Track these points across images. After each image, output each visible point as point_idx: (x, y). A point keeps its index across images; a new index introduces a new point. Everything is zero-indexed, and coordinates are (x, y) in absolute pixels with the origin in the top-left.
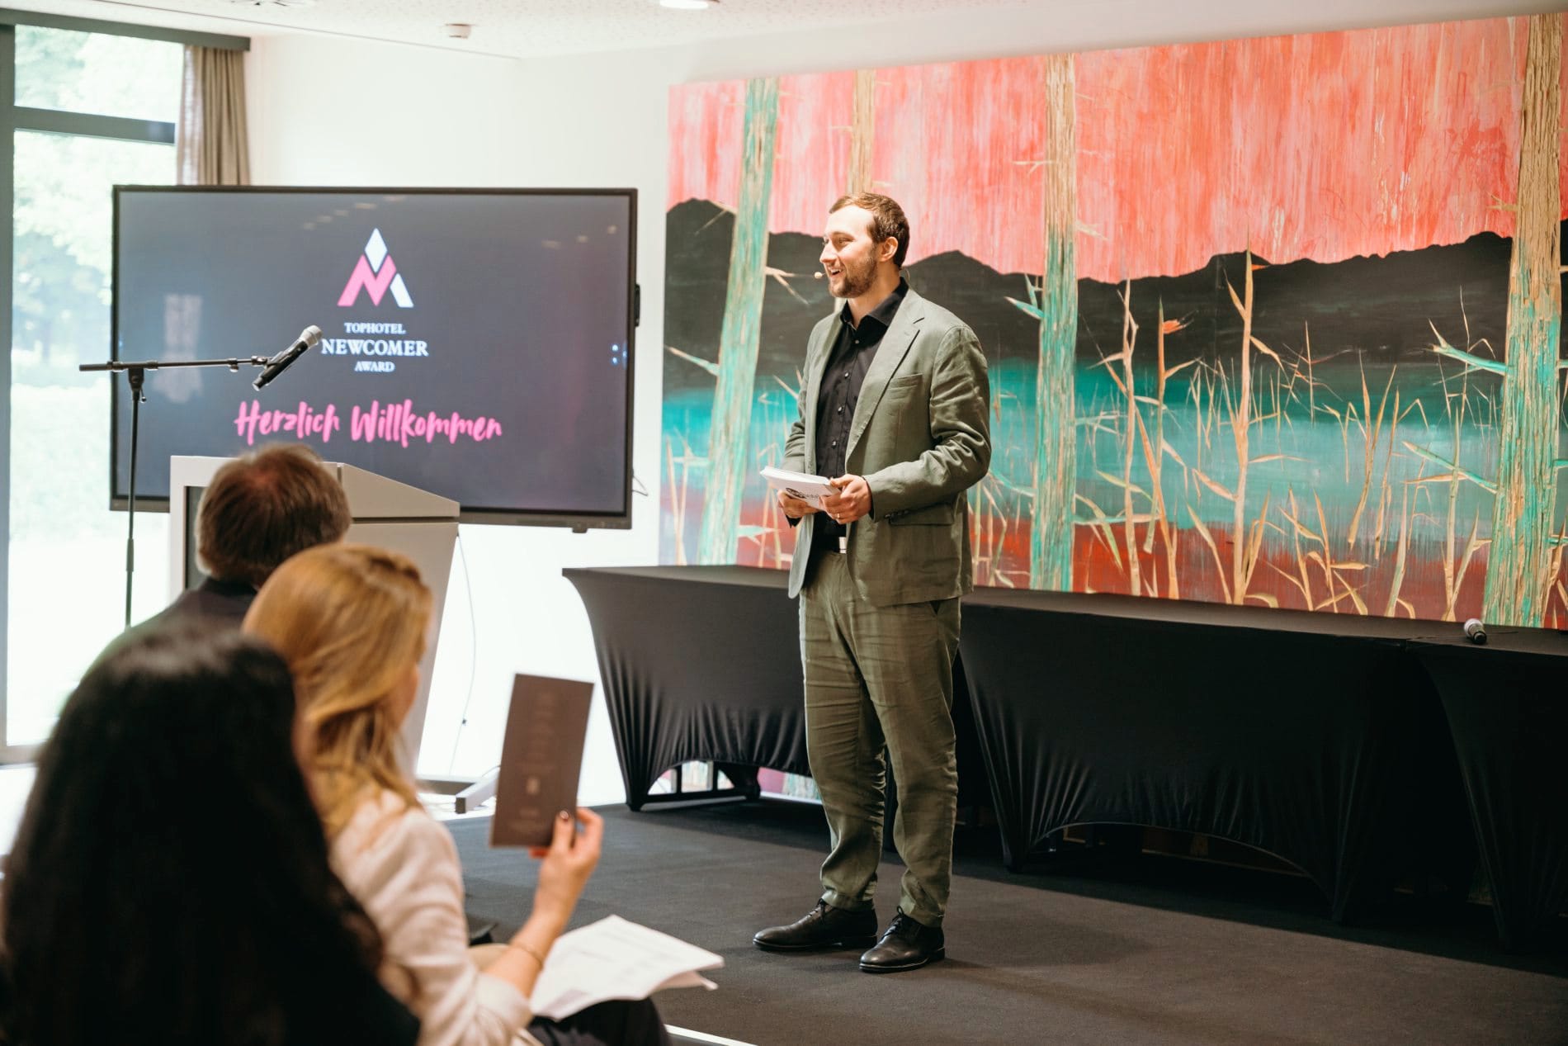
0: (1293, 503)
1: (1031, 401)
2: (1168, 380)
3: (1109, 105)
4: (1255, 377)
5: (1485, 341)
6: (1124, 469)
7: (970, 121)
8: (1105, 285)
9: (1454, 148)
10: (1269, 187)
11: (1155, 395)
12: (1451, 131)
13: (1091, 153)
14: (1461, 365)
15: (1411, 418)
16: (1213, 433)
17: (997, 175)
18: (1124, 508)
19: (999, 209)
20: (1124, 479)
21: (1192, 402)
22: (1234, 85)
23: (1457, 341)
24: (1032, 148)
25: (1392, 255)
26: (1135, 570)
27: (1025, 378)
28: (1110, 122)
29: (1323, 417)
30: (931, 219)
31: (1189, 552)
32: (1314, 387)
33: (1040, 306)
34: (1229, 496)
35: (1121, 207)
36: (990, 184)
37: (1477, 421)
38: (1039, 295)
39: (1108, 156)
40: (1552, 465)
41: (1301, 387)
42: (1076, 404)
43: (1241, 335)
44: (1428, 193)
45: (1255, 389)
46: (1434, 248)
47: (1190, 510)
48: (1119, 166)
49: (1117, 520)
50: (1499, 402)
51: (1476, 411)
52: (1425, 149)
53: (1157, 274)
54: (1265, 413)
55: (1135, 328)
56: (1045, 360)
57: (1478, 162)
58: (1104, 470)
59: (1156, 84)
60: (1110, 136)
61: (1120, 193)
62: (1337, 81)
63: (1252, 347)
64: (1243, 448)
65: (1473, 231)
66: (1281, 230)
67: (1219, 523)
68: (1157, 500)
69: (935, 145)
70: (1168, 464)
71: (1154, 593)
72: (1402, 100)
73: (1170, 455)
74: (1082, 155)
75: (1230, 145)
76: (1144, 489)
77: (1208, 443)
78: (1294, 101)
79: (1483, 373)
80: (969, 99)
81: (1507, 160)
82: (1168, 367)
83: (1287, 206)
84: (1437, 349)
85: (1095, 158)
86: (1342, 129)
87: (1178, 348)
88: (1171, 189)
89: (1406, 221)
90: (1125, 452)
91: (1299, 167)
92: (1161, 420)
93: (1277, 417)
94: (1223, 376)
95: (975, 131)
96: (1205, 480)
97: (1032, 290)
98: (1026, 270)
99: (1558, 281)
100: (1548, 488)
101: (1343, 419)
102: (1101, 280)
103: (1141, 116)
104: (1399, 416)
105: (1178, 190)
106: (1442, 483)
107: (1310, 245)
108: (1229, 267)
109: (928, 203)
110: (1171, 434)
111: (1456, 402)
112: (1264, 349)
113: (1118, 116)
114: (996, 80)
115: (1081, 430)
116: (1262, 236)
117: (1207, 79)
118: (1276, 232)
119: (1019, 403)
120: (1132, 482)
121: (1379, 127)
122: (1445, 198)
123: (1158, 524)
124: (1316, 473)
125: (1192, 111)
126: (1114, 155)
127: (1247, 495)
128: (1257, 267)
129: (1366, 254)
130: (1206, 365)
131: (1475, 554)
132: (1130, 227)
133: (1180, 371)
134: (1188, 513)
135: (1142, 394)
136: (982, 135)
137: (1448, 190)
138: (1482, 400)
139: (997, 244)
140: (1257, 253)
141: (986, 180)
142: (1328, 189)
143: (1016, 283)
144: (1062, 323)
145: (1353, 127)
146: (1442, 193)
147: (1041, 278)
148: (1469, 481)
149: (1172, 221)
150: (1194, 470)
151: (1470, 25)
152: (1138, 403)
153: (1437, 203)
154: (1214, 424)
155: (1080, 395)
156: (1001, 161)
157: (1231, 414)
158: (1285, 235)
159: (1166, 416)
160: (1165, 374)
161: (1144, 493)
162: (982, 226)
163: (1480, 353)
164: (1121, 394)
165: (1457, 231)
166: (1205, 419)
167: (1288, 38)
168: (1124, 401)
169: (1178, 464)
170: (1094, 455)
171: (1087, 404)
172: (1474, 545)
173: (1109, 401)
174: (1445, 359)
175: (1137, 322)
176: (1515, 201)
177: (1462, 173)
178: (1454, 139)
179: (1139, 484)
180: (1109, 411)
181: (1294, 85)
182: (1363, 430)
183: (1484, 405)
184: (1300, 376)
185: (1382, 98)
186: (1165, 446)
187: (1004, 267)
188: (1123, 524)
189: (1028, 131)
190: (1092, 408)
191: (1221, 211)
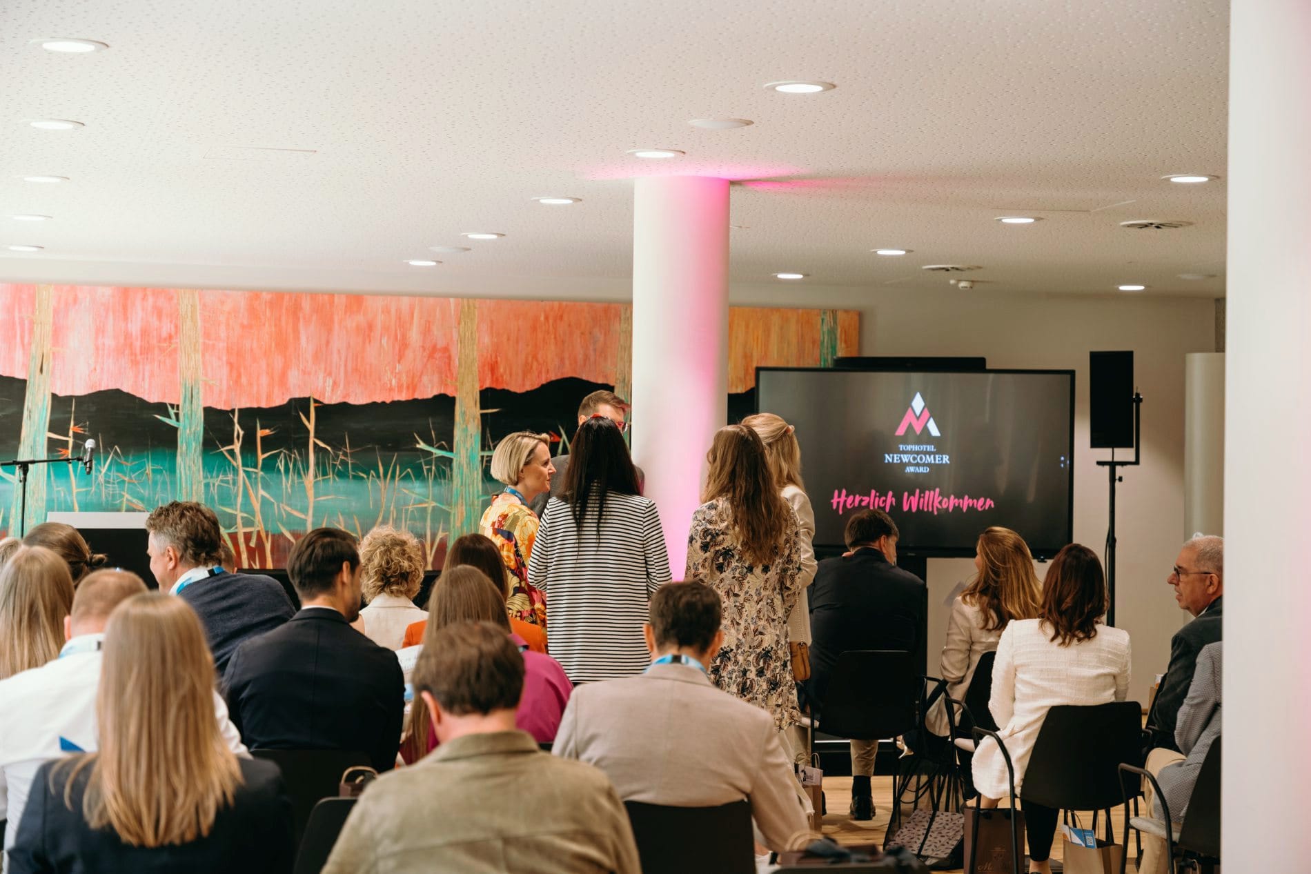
0: (341, 518)
1: (173, 470)
2: (264, 460)
3: (222, 318)
4: (317, 458)
5: (444, 443)
6: (236, 505)
7: (126, 319)
8: (221, 411)
9: (425, 354)
10: (323, 366)
11: (256, 467)
12: (423, 347)
13: (211, 343)
14: (431, 454)
15: (406, 478)
16: (293, 486)
17: (146, 350)
18: (236, 524)
19: (147, 368)
20: (236, 510)
21: (279, 471)
22: (301, 315)
23: (429, 442)
24: (170, 337)
25: (393, 403)
26: (244, 556)
27: (168, 458)
28: (223, 327)
29: (356, 477)
30: (98, 370)
31: (278, 546)
32: (352, 464)
33: (178, 420)
34: (303, 516)
35: (231, 370)
36: (141, 354)
37: (440, 478)
38: (177, 415)
39: (222, 345)
40: (478, 498)
41: (344, 463)
42: (204, 471)
43: (308, 438)
44: (412, 374)
45: (317, 464)
46: (415, 400)
47: (279, 525)
48: (229, 351)
49: (232, 530)
50: (451, 470)
51: (439, 474)
52: (409, 354)
53: (255, 406)
54: (323, 475)
55: (242, 433)
56: (181, 448)
57: (437, 362)
58: (223, 505)
59: (252, 311)
60: (223, 334)
61: (230, 364)
62: (360, 319)
63: (315, 444)
64: (311, 493)
65: (435, 393)
66: (330, 387)
67: (297, 530)
68: (258, 518)
69: (100, 331)
70: (264, 502)
71: (257, 566)
72: (396, 331)
73: (265, 497)
74: (204, 344)
75: (299, 344)
76: (249, 514)
77: (289, 490)
78: (336, 326)
79: (443, 457)
80: (125, 308)
81: (452, 362)
82: (263, 453)
83: (333, 375)
84: (418, 446)
85: (213, 345)
86: (364, 342)
87: (268, 443)
88: (263, 364)
89: (400, 387)
90: (236, 496)
91: (340, 358)
92: (259, 479)
93: (330, 478)
94: (298, 458)
95: (129, 325)
96: (288, 509)
97: (172, 412)
98: (167, 401)
99: (479, 417)
100: (476, 508)
101: (368, 478)
102: (219, 408)
103: (243, 326)
104: (399, 475)
105: (268, 365)
106: (422, 508)
107: (348, 395)
108: (301, 404)
109: (96, 362)
110: (266, 486)
111: (429, 470)
112: (322, 444)
113: (228, 325)
114: (144, 298)
115: (207, 485)
116: (319, 388)
117: (284, 311)
118: (327, 388)
119: (164, 472)
120: (241, 511)
121: (384, 341)
122: (420, 377)
123: (259, 532)
124: (353, 504)
125: (275, 325)
126: (225, 344)
127: (314, 516)
128: (317, 405)
129: (379, 400)
130: (287, 452)
131: (441, 539)
132: (237, 381)
133: (271, 455)
134: (278, 526)
135: (248, 466)
136: (135, 328)
137: (422, 374)
138: (443, 469)
139: (147, 386)
140: (317, 398)
141: (138, 352)
142: (356, 370)
143: (162, 408)
144: (193, 430)
145: (370, 341)
146: (419, 374)
147: (178, 406)
148: (437, 506)
149: (264, 380)
150: (281, 505)
151: (431, 300)
152: (245, 471)
153: (416, 379)
154: (293, 481)
155: (206, 468)
156: (148, 342)
157: (303, 476)
158: (333, 390)
159: (263, 478)
160: (261, 457)
161: (249, 516)
162: (136, 377)
163: (441, 448)
164: (233, 467)
165: (428, 391)
166: (287, 479)
167: (332, 295)
168: (235, 471)
169: (271, 501)
170: (216, 497)
171: (211, 472)
172: (440, 535)
173: (225, 471)
174: (422, 450)
175: (242, 429)
176: (456, 380)
177: (429, 366)
178: (424, 350)
179: (246, 512)
180: (225, 473)
181: (336, 319)
182: (380, 483)
183: (444, 472)
184: (343, 458)
185: (386, 329)
186: (262, 492)
187: (153, 398)
188: (236, 533)
189: (166, 328)
190: (214, 474)
191: (294, 377)
